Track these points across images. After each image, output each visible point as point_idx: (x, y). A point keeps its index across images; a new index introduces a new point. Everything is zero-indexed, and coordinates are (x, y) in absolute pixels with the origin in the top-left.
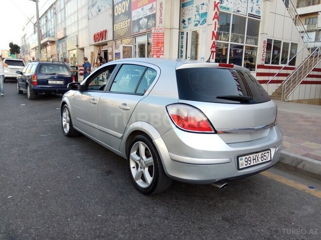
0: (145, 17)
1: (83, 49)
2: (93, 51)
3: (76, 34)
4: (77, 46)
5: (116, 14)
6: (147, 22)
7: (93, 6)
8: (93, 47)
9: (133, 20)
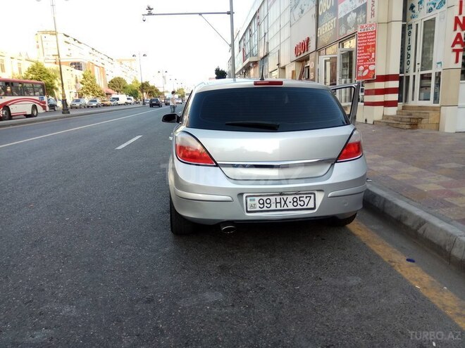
0: (354, 11)
1: (284, 68)
2: (294, 69)
3: (278, 48)
4: (278, 65)
5: (320, 13)
6: (356, 18)
7: (296, 6)
8: (294, 64)
9: (339, 17)
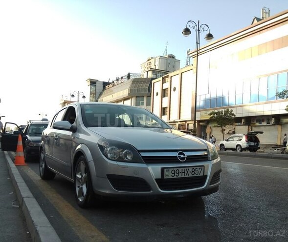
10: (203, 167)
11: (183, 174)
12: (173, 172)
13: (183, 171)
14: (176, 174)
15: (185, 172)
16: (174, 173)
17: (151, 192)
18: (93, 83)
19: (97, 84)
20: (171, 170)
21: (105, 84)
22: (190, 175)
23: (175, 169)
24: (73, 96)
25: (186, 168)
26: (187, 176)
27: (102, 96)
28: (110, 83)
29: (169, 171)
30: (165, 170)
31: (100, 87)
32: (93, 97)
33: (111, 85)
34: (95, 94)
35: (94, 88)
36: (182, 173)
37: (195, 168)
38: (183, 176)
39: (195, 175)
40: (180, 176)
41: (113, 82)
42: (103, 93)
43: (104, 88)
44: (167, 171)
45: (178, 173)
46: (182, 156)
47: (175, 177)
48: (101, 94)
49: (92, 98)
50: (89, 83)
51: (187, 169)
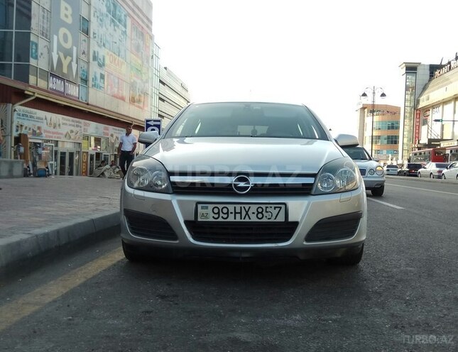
10: (283, 206)
11: (238, 216)
12: (216, 211)
13: (238, 210)
14: (221, 214)
15: (241, 213)
16: (218, 213)
17: (177, 242)
18: (411, 69)
19: (419, 71)
20: (211, 207)
21: (433, 69)
22: (254, 219)
23: (220, 206)
24: (364, 95)
25: (242, 206)
26: (247, 220)
27: (427, 91)
28: (444, 66)
29: (207, 208)
30: (200, 206)
31: (423, 74)
32: (411, 94)
33: (444, 70)
34: (414, 88)
35: (414, 78)
36: (236, 213)
37: (264, 207)
38: (238, 219)
39: (265, 220)
40: (231, 219)
41: (449, 63)
42: (430, 86)
43: (432, 75)
44: (202, 208)
45: (227, 213)
46: (242, 184)
47: (220, 219)
48: (424, 88)
49: (408, 97)
50: (404, 70)
51: (247, 207)
